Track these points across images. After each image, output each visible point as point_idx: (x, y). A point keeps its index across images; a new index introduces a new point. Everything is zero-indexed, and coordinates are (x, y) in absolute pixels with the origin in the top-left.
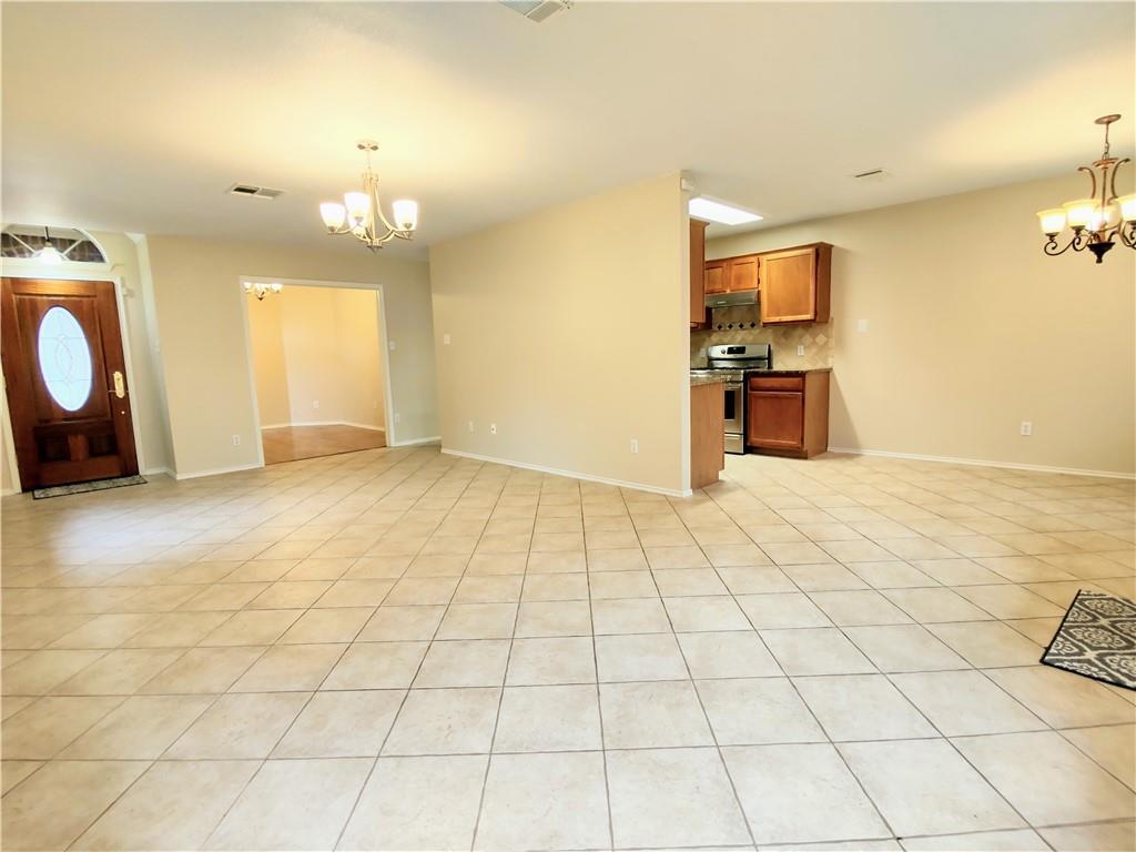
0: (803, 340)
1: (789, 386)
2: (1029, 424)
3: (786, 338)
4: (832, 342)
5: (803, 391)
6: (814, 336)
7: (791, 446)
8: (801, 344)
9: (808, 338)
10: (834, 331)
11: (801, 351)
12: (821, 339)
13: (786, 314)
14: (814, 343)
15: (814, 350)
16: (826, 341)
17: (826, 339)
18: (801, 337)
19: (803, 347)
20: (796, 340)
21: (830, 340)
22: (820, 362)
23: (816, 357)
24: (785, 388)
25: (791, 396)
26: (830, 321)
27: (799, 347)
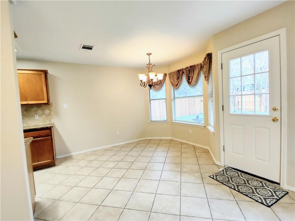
0: (37, 112)
1: (43, 135)
2: (118, 132)
3: (27, 112)
4: (52, 113)
5: (51, 135)
6: (43, 111)
7: (48, 163)
8: (37, 114)
9: (40, 111)
10: (53, 108)
11: (37, 117)
12: (47, 112)
14: (44, 113)
15: (44, 117)
16: (50, 113)
17: (50, 112)
18: (36, 111)
19: (38, 115)
20: (33, 112)
21: (52, 112)
22: (48, 121)
23: (45, 119)
24: (41, 135)
25: (45, 139)
26: (50, 104)
27: (35, 116)
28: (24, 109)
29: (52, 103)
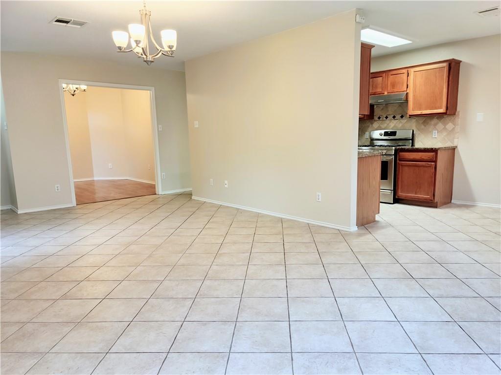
0: (437, 127)
1: (426, 158)
3: (425, 126)
4: (457, 128)
5: (435, 162)
6: (445, 124)
7: (426, 199)
8: (436, 129)
9: (440, 125)
10: (459, 119)
11: (435, 134)
12: (450, 126)
13: (426, 109)
14: (445, 128)
15: (445, 134)
16: (453, 128)
17: (454, 126)
18: (435, 125)
19: (437, 131)
20: (432, 127)
21: (457, 126)
22: (449, 142)
23: (446, 139)
24: (423, 159)
25: (427, 165)
26: (456, 114)
27: (434, 131)
28: (421, 122)
29: (459, 112)
